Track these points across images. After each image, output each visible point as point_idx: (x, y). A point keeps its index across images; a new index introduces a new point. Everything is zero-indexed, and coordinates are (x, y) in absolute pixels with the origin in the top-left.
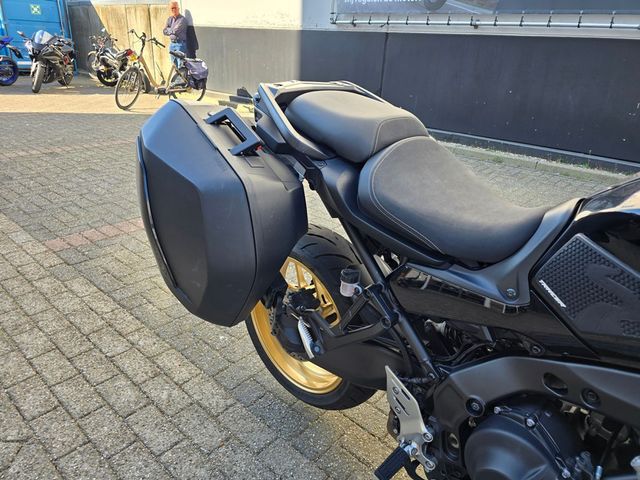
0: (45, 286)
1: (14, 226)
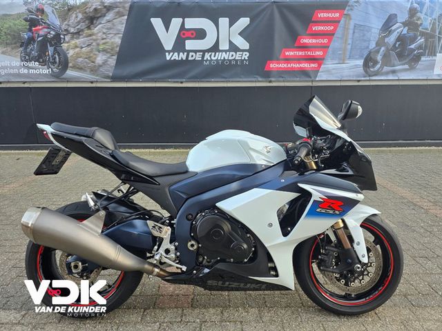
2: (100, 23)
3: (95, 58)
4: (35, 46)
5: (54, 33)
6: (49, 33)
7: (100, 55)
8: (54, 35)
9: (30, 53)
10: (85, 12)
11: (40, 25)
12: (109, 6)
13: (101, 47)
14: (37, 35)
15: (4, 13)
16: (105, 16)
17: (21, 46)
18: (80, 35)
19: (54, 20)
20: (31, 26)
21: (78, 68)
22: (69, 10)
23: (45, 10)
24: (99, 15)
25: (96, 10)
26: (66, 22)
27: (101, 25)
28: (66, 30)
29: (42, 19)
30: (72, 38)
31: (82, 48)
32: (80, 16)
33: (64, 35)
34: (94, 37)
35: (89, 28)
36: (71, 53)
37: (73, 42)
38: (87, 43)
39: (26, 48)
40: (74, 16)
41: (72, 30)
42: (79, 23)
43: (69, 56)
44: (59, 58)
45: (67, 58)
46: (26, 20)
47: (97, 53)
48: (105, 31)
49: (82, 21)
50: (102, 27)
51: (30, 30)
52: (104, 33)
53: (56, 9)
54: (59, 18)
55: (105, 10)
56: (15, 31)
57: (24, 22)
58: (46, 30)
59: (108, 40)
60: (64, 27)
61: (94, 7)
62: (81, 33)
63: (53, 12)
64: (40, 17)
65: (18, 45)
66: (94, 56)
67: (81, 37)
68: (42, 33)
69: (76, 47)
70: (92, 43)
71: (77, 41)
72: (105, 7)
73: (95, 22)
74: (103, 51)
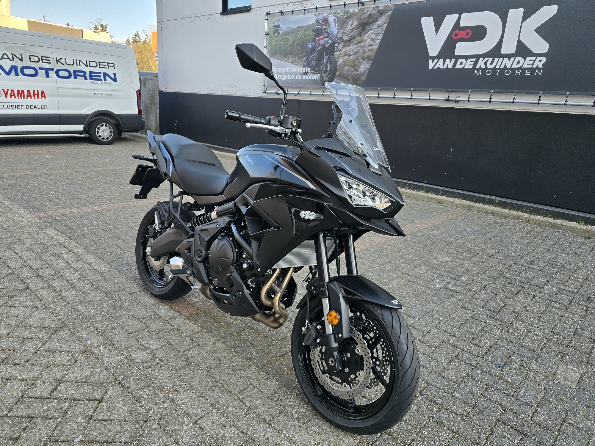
0: (31, 230)
1: (18, 207)
2: (371, 29)
3: (359, 67)
4: (315, 55)
5: (330, 41)
6: (327, 42)
7: (364, 62)
8: (331, 44)
9: (310, 62)
10: (361, 19)
11: (323, 34)
12: (383, 10)
13: (366, 54)
14: (318, 45)
15: (300, 25)
16: (376, 20)
17: (305, 56)
18: (351, 43)
19: (334, 28)
20: (316, 36)
21: (343, 77)
22: (348, 18)
23: (329, 18)
24: (372, 20)
25: (370, 15)
26: (342, 31)
27: (371, 31)
28: (341, 38)
29: (325, 29)
30: (344, 46)
31: (350, 56)
32: (356, 23)
33: (339, 43)
34: (362, 44)
35: (360, 35)
36: (340, 61)
37: (344, 50)
38: (355, 51)
39: (308, 58)
40: (350, 23)
41: (346, 38)
42: (353, 29)
43: (338, 64)
44: (331, 67)
45: (337, 66)
46: (313, 31)
47: (362, 60)
48: (373, 36)
49: (357, 27)
50: (372, 33)
51: (314, 40)
52: (372, 39)
53: (338, 18)
54: (338, 26)
55: (378, 14)
56: (303, 42)
57: (312, 33)
58: (325, 39)
59: (374, 47)
60: (340, 35)
61: (369, 12)
62: (352, 40)
63: (334, 21)
64: (324, 27)
65: (303, 55)
66: (359, 64)
67: (352, 44)
68: (322, 42)
69: (346, 55)
70: (359, 50)
71: (347, 49)
72: (379, 11)
73: (366, 28)
74: (367, 58)
